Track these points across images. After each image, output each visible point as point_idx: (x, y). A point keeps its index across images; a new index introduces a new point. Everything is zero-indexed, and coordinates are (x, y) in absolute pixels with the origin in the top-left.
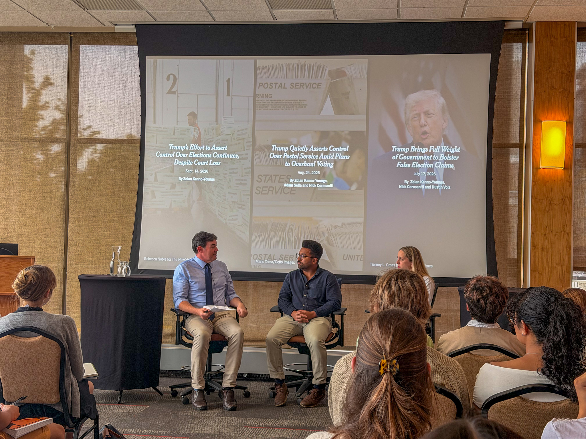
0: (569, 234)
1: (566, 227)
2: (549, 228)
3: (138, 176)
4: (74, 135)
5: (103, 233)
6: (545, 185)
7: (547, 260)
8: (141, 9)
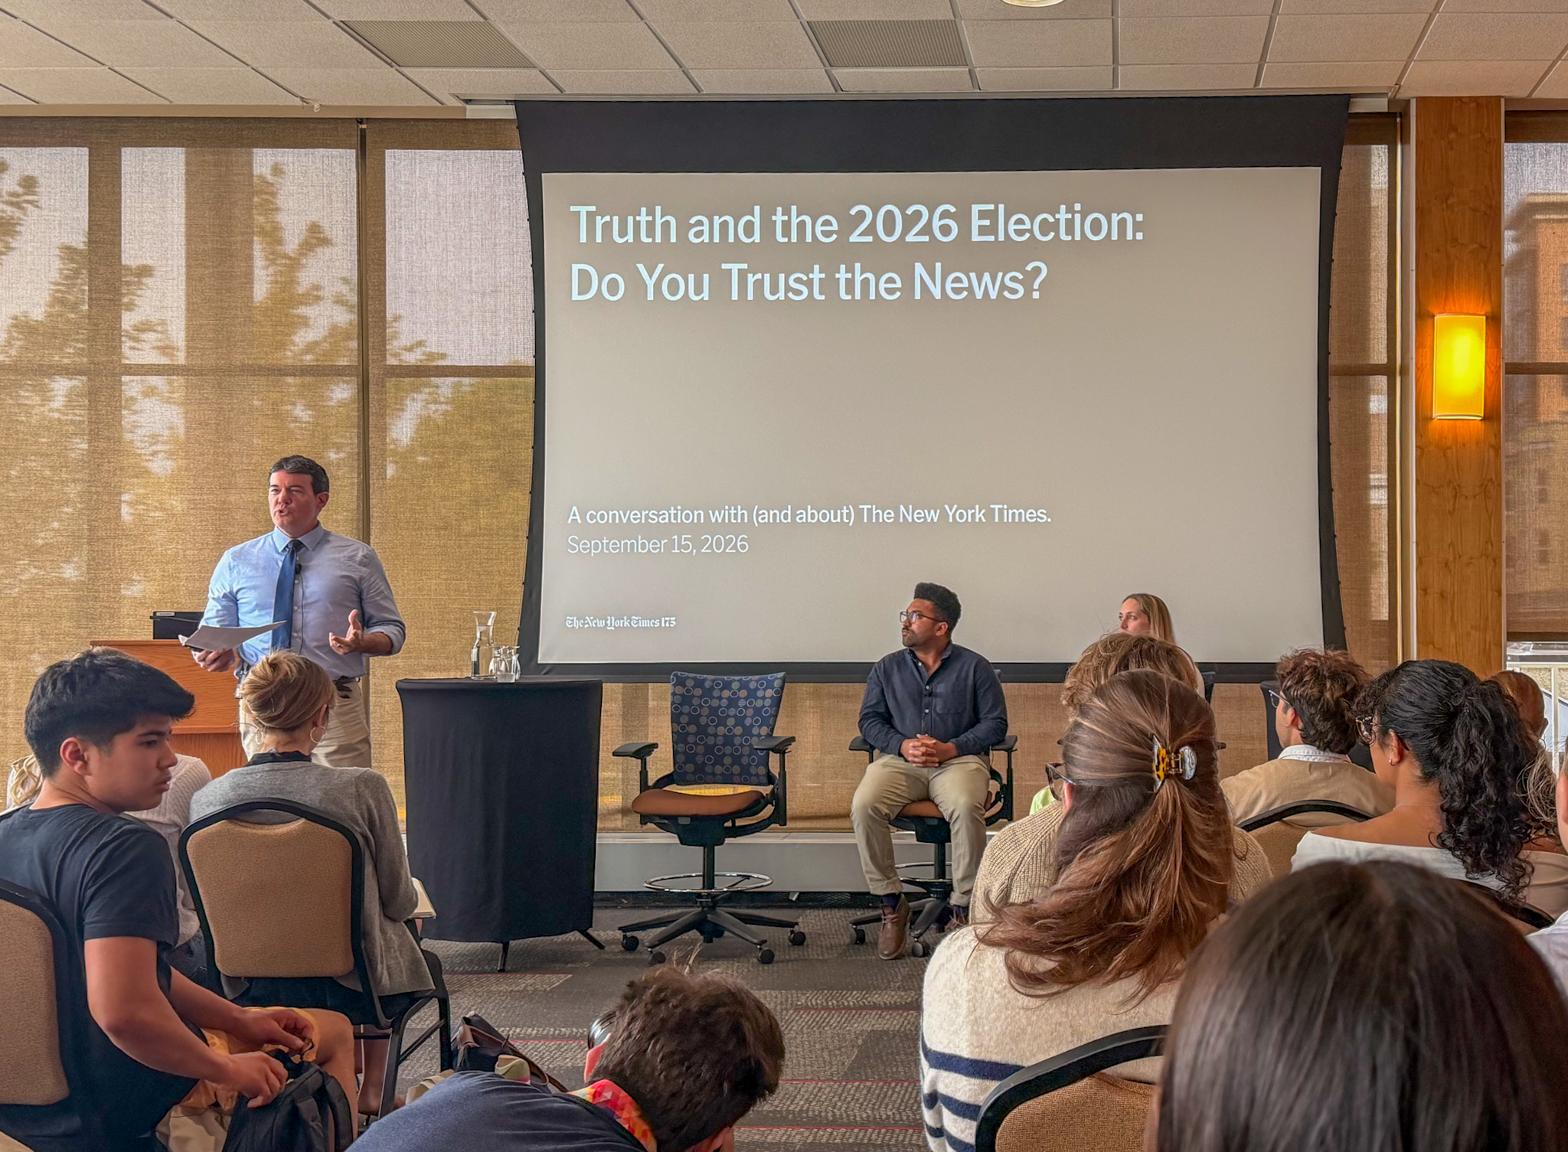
0: (1496, 561)
1: (1490, 546)
2: (1454, 548)
3: (531, 451)
4: (378, 359)
5: (454, 582)
6: (1445, 456)
7: (1452, 618)
8: (526, 64)
